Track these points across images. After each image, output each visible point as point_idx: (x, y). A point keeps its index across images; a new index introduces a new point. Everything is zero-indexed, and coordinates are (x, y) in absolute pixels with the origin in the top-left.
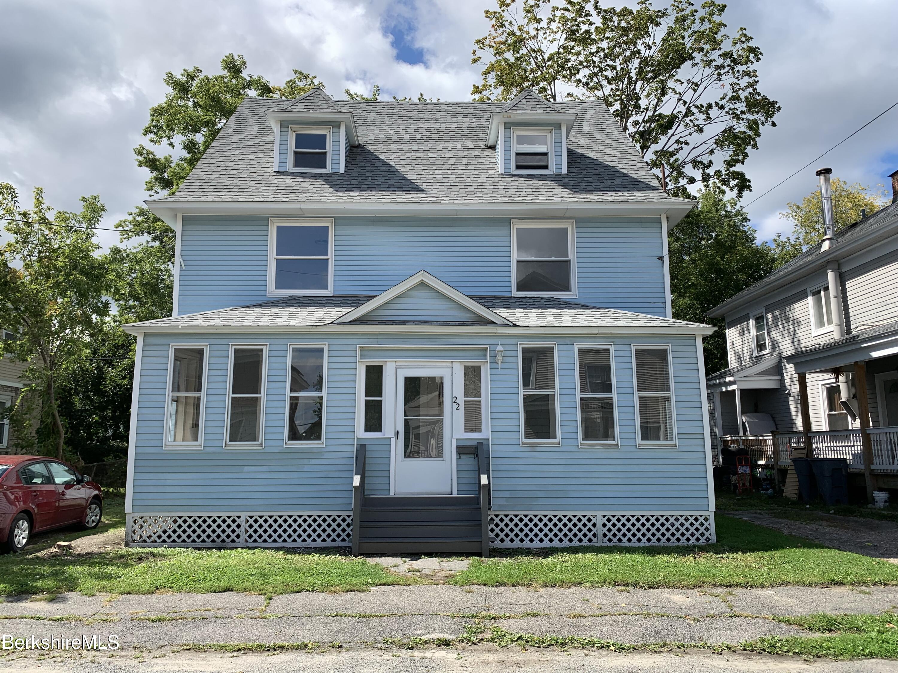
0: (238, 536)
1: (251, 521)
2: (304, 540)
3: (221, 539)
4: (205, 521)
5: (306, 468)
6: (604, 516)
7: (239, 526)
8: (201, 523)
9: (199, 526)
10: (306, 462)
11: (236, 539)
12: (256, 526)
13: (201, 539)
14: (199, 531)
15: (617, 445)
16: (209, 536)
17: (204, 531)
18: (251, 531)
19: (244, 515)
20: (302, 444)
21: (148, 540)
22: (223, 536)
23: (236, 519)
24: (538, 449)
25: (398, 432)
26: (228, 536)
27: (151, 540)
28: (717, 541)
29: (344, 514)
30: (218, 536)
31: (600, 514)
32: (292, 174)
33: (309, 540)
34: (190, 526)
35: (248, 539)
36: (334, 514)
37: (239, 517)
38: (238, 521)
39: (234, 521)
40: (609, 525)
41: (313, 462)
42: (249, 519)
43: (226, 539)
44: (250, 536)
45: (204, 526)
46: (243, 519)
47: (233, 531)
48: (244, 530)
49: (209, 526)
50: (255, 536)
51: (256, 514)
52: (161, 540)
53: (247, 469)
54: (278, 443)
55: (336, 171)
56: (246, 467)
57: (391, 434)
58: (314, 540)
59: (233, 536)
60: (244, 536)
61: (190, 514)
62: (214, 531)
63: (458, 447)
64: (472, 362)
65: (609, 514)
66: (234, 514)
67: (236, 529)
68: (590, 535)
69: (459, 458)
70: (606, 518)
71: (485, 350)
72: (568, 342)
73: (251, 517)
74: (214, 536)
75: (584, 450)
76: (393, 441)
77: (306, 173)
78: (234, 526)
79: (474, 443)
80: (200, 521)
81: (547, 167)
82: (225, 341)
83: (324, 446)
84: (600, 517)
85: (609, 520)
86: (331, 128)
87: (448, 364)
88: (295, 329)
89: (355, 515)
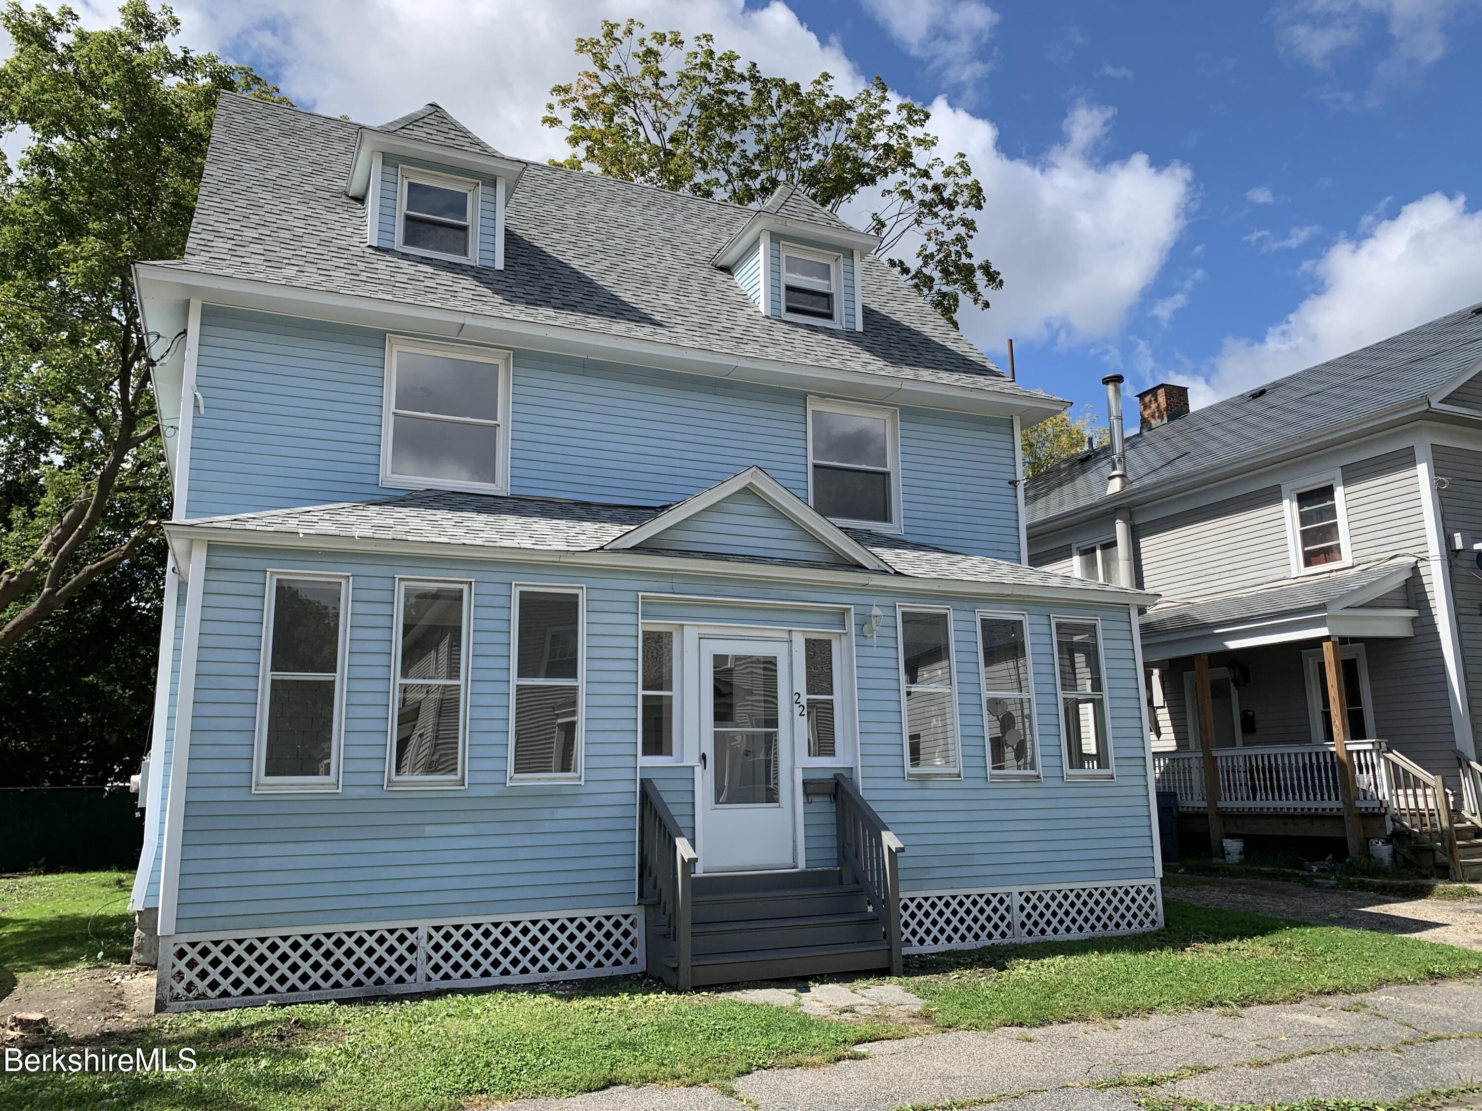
0: (411, 970)
1: (438, 937)
2: (544, 969)
3: (374, 978)
4: (339, 943)
5: (547, 827)
6: (1021, 894)
7: (412, 949)
8: (332, 947)
9: (328, 955)
10: (546, 814)
11: (406, 976)
12: (447, 947)
13: (331, 981)
14: (327, 965)
15: (1038, 777)
16: (348, 974)
17: (338, 964)
18: (437, 958)
19: (424, 926)
20: (539, 779)
21: (210, 993)
22: (380, 972)
23: (407, 934)
24: (931, 785)
25: (704, 757)
26: (390, 971)
27: (217, 992)
28: (1167, 925)
29: (617, 912)
30: (369, 973)
31: (1015, 890)
32: (405, 256)
33: (553, 968)
34: (306, 956)
35: (431, 974)
36: (599, 913)
37: (412, 930)
38: (411, 938)
39: (402, 939)
40: (1028, 908)
41: (561, 813)
42: (433, 933)
43: (385, 977)
44: (436, 968)
45: (339, 954)
46: (422, 933)
47: (401, 960)
48: (423, 956)
49: (349, 953)
50: (446, 967)
51: (447, 923)
52: (241, 990)
53: (429, 830)
54: (499, 778)
55: (490, 264)
56: (428, 828)
57: (691, 759)
58: (563, 967)
59: (401, 970)
60: (424, 969)
61: (306, 931)
62: (359, 963)
63: (805, 783)
64: (819, 633)
65: (1027, 889)
66: (402, 925)
67: (406, 954)
68: (1003, 926)
69: (807, 802)
70: (1024, 896)
71: (844, 613)
72: (966, 606)
73: (437, 929)
74: (359, 973)
75: (993, 786)
76: (698, 770)
77: (431, 259)
78: (401, 949)
79: (829, 775)
80: (328, 944)
81: (830, 316)
82: (385, 571)
83: (582, 783)
84: (1016, 895)
85: (1028, 900)
86: (478, 184)
87: (785, 635)
88: (532, 555)
89: (638, 914)
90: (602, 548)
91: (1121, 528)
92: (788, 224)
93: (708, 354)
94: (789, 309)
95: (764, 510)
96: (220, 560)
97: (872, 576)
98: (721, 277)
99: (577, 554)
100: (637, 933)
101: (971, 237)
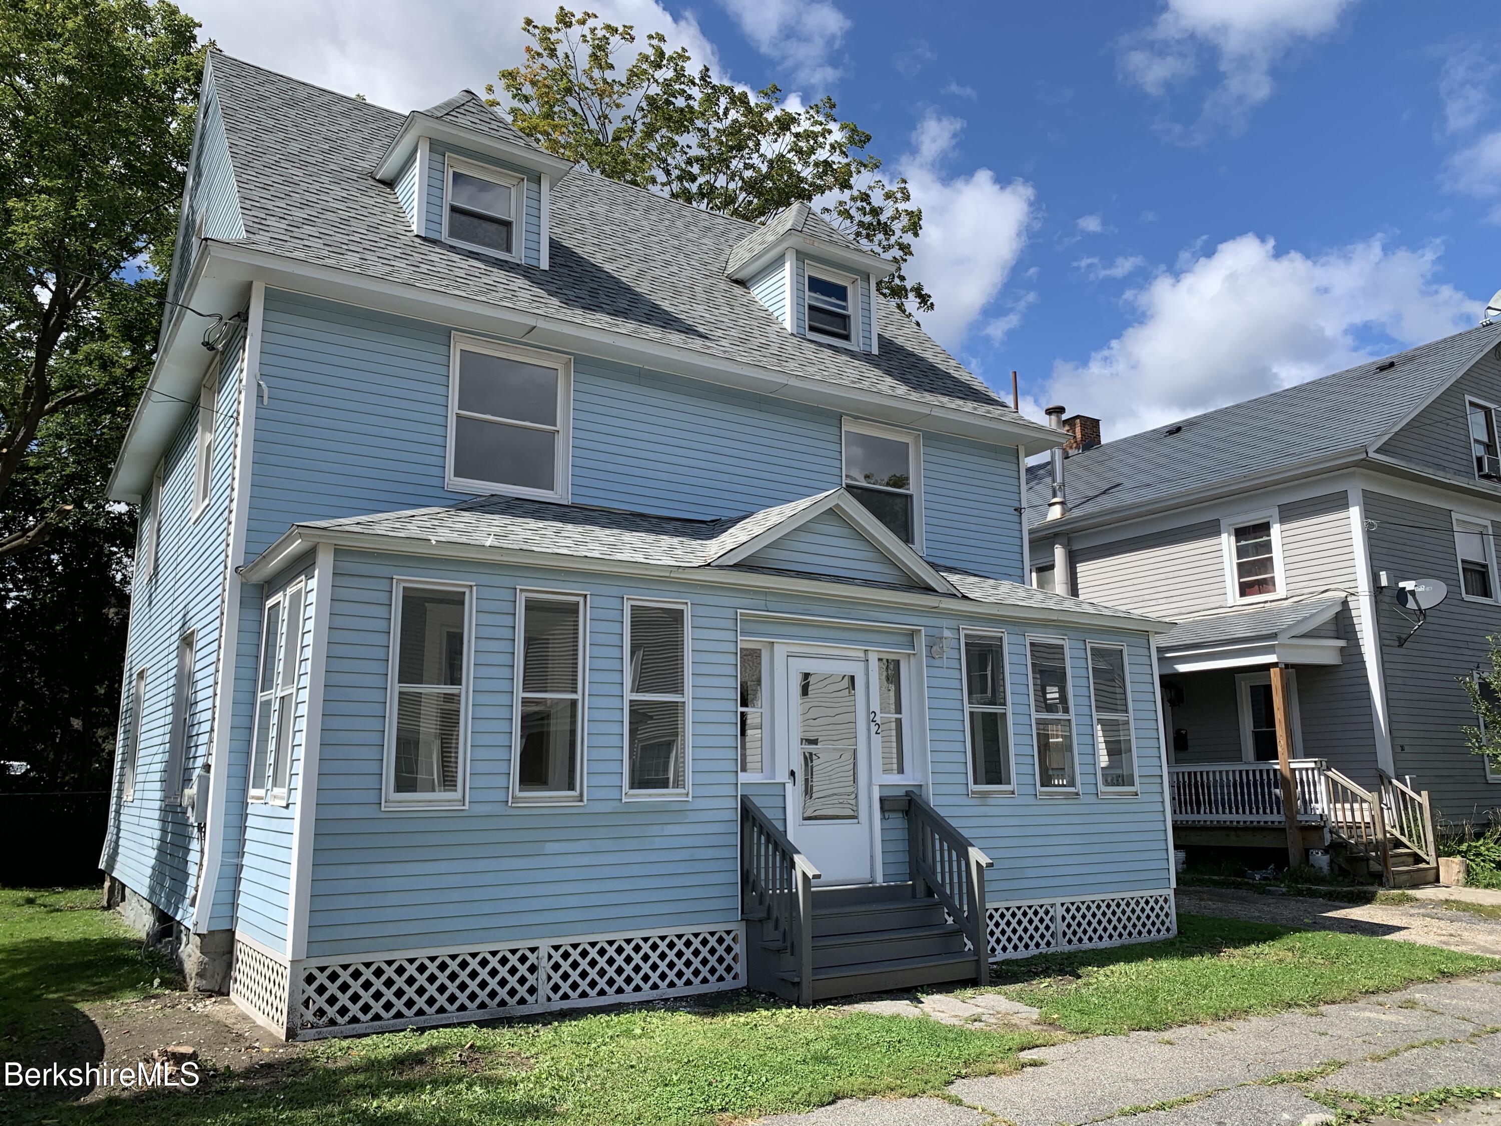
0: (532, 990)
1: (557, 956)
2: (655, 987)
3: (497, 1000)
4: (464, 965)
5: (658, 843)
6: (1063, 905)
7: (533, 969)
8: (457, 969)
9: (453, 977)
10: (656, 830)
11: (527, 997)
12: (565, 966)
13: (457, 1004)
14: (452, 988)
15: (1077, 794)
16: (473, 997)
17: (463, 987)
18: (556, 977)
19: (545, 944)
20: (650, 795)
21: (339, 1020)
22: (503, 993)
23: (528, 954)
24: (990, 801)
25: (792, 773)
26: (512, 992)
27: (347, 1018)
28: (1179, 932)
29: (720, 928)
30: (493, 994)
31: (1058, 901)
32: (452, 249)
33: (663, 985)
34: (432, 979)
35: (551, 994)
36: (704, 929)
37: (533, 950)
38: (532, 958)
39: (523, 959)
40: (1068, 918)
41: (670, 830)
42: (552, 952)
43: (507, 998)
44: (556, 988)
45: (463, 976)
46: (543, 952)
47: (522, 981)
48: (545, 977)
49: (473, 975)
50: (565, 987)
51: (566, 942)
52: (370, 1015)
53: (549, 847)
54: (614, 794)
55: (534, 263)
56: (548, 844)
57: (782, 776)
58: (672, 985)
59: (522, 991)
60: (544, 989)
61: (432, 953)
62: (483, 985)
63: (882, 800)
64: (892, 653)
65: (1067, 900)
66: (523, 945)
67: (527, 975)
68: (1048, 935)
69: (883, 818)
70: (1065, 907)
71: (912, 634)
72: (1017, 629)
73: (556, 948)
74: (483, 995)
75: (1041, 802)
76: (789, 786)
77: (478, 254)
78: (523, 970)
79: (901, 792)
80: (453, 966)
81: (847, 338)
82: (507, 581)
83: (690, 799)
84: (1058, 906)
85: (1068, 910)
86: (523, 180)
87: (862, 655)
88: (646, 569)
89: (740, 930)
90: (709, 565)
91: (1059, 553)
92: (816, 244)
93: (761, 371)
94: (812, 329)
95: (844, 531)
96: (348, 566)
97: (943, 599)
98: (738, 290)
99: (687, 570)
100: (739, 949)
101: (905, 260)
